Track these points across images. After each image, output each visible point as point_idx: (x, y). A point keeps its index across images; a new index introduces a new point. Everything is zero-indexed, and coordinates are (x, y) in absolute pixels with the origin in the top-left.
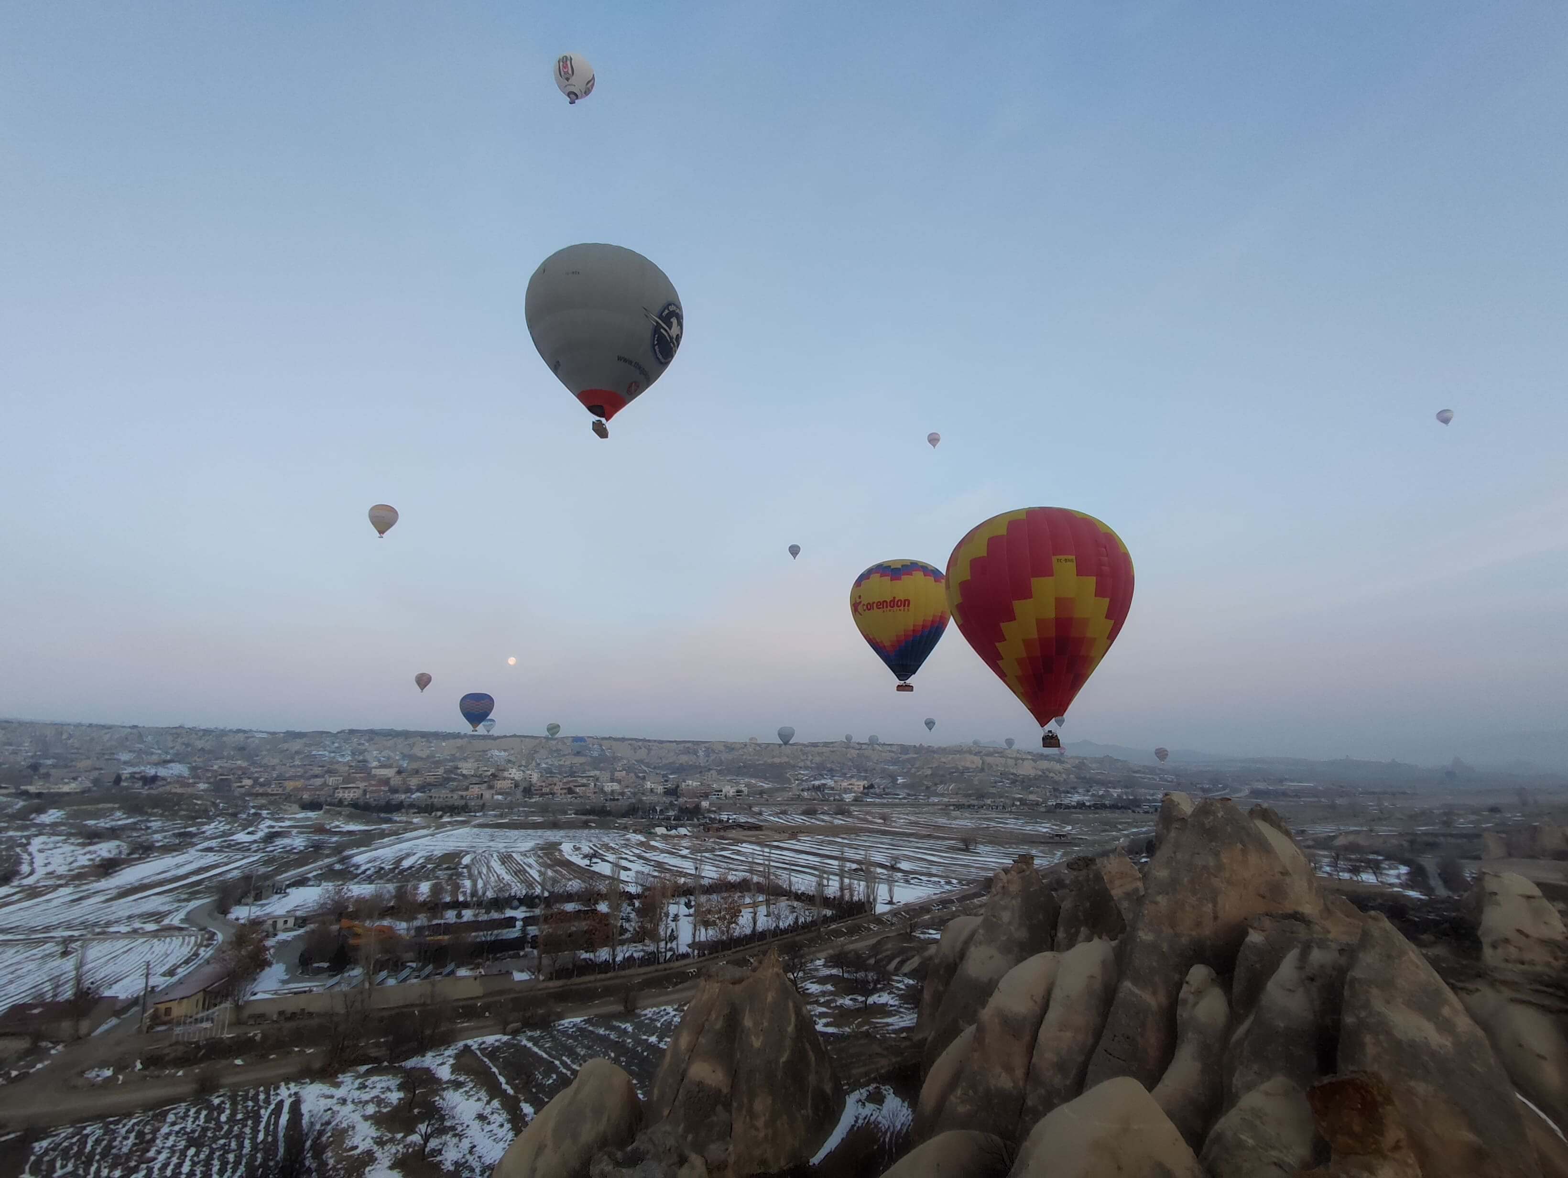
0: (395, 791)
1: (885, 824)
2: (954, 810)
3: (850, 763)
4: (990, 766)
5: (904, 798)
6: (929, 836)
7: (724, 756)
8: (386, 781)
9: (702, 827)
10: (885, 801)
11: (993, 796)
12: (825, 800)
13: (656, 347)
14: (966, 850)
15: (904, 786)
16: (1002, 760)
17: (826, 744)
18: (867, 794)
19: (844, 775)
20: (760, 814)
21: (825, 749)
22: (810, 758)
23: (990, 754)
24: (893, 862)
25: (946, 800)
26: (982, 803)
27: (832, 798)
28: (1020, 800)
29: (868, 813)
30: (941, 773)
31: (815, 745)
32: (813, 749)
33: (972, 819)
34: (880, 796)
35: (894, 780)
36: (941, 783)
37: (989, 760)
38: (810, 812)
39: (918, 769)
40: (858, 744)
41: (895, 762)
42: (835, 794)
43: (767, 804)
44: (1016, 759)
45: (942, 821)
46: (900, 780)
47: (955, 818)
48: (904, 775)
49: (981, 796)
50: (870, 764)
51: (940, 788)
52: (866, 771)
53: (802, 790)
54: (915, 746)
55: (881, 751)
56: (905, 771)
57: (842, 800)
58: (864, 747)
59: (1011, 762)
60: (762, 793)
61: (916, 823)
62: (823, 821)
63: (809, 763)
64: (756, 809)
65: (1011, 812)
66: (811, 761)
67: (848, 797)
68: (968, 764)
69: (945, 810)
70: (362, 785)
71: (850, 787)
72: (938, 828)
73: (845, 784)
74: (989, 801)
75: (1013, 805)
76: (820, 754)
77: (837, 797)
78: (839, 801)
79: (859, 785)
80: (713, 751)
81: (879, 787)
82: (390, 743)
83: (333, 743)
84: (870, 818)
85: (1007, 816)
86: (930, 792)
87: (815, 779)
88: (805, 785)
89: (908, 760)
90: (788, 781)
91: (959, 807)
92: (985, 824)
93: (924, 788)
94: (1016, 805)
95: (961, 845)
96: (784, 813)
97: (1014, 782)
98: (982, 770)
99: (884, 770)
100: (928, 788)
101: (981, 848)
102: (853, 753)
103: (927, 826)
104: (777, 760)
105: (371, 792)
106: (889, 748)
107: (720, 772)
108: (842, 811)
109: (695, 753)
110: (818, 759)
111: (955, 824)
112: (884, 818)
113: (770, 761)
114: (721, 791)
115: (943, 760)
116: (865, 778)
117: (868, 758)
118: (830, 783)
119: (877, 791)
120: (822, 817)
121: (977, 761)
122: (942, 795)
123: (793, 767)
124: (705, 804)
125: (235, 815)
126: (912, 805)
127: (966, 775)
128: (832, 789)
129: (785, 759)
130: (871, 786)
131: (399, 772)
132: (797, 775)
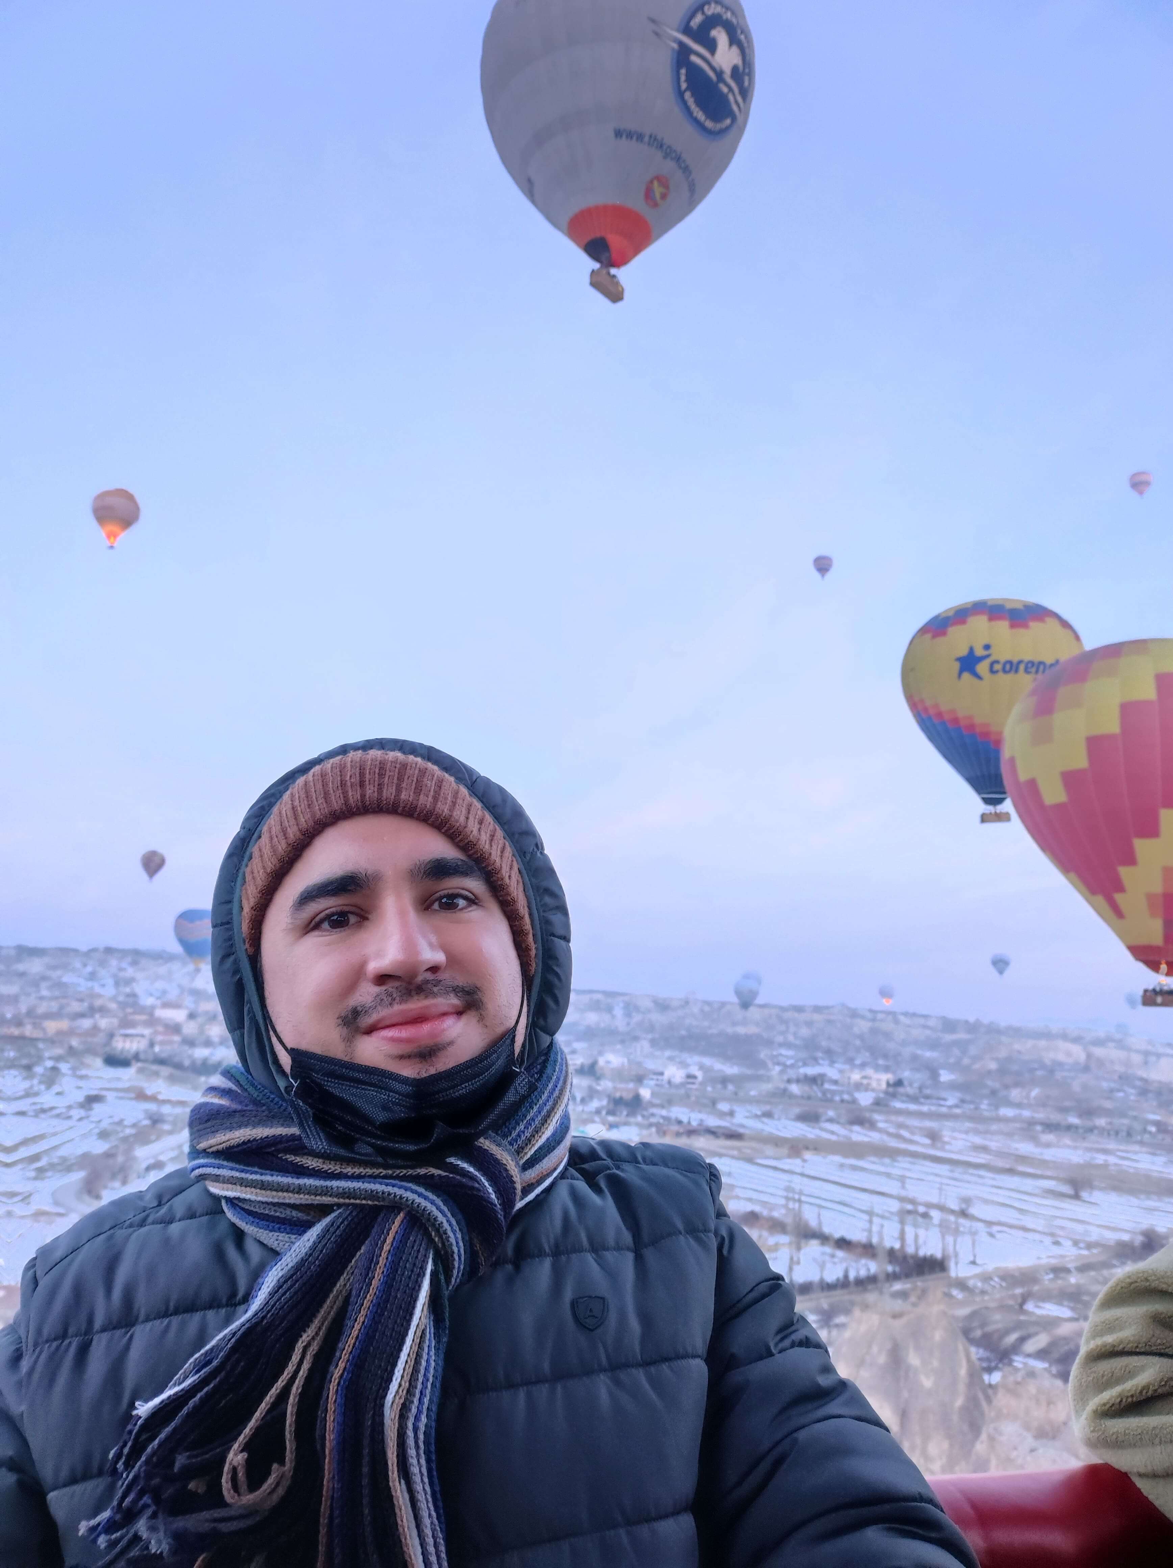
0: (190, 1042)
1: (933, 1146)
2: (1043, 1132)
3: (858, 1042)
4: (1101, 1063)
5: (957, 1106)
6: (1011, 1171)
7: (657, 1018)
8: (176, 1028)
9: (654, 1129)
10: (925, 1109)
11: (1108, 1113)
12: (827, 1099)
13: (688, 95)
14: (1076, 1197)
15: (953, 1086)
16: (1121, 1054)
17: (817, 1009)
18: (894, 1096)
19: (850, 1061)
20: (731, 1114)
21: (816, 1017)
22: (792, 1029)
23: (1099, 1042)
24: (964, 1206)
25: (1026, 1113)
26: (1089, 1124)
27: (837, 1098)
28: (1157, 1124)
29: (901, 1126)
30: (1015, 1067)
31: (799, 1009)
32: (796, 1015)
33: (1075, 1148)
34: (914, 1099)
35: (934, 1074)
36: (1017, 1085)
37: (1099, 1052)
38: (810, 1118)
39: (976, 1058)
40: (871, 1011)
41: (933, 1045)
42: (842, 1092)
43: (735, 1098)
44: (1147, 1054)
45: (1025, 1148)
46: (945, 1076)
47: (1048, 1145)
48: (951, 1068)
49: (1088, 1112)
50: (891, 1046)
51: (1015, 1094)
52: (885, 1056)
53: (789, 1081)
54: (967, 1022)
55: (909, 1026)
56: (952, 1060)
57: (854, 1101)
58: (880, 1016)
59: (1137, 1058)
60: (725, 1080)
61: (984, 1149)
62: (833, 1133)
63: (791, 1038)
64: (723, 1107)
65: (1141, 1143)
66: (795, 1034)
67: (865, 1099)
68: (1061, 1057)
69: (1029, 1129)
70: (147, 1032)
71: (865, 1082)
72: (1023, 1159)
73: (856, 1076)
74: (1101, 1122)
75: (1145, 1131)
76: (809, 1024)
77: (846, 1097)
78: (848, 1102)
79: (881, 1079)
80: (637, 1009)
81: (911, 1085)
82: (162, 970)
83: (85, 965)
84: (905, 1133)
85: (1137, 1148)
86: (997, 1098)
87: (805, 1064)
88: (792, 1073)
89: (955, 1043)
90: (763, 1064)
91: (1050, 1127)
92: (1100, 1159)
93: (986, 1091)
94: (1150, 1133)
95: (1067, 1189)
96: (768, 1115)
97: (1144, 1092)
98: (1086, 1069)
99: (915, 1058)
100: (994, 1092)
101: (1097, 1196)
102: (863, 1026)
103: (1000, 1154)
104: (741, 1030)
105: (162, 1043)
106: (922, 1021)
107: (653, 1043)
108: (859, 1120)
109: (609, 1009)
110: (805, 1032)
111: (1049, 1154)
112: (934, 1136)
113: (730, 1030)
114: (662, 1074)
115: (1017, 1046)
116: (887, 1069)
117: (888, 1035)
118: (832, 1073)
119: (909, 1090)
120: (828, 1126)
121: (1078, 1053)
122: (1019, 1105)
123: (769, 1043)
124: (645, 1093)
125: (28, 1068)
126: (971, 1118)
127: (1059, 1075)
128: (835, 1082)
129: (752, 1030)
130: (899, 1083)
131: (192, 1016)
132: (776, 1056)
